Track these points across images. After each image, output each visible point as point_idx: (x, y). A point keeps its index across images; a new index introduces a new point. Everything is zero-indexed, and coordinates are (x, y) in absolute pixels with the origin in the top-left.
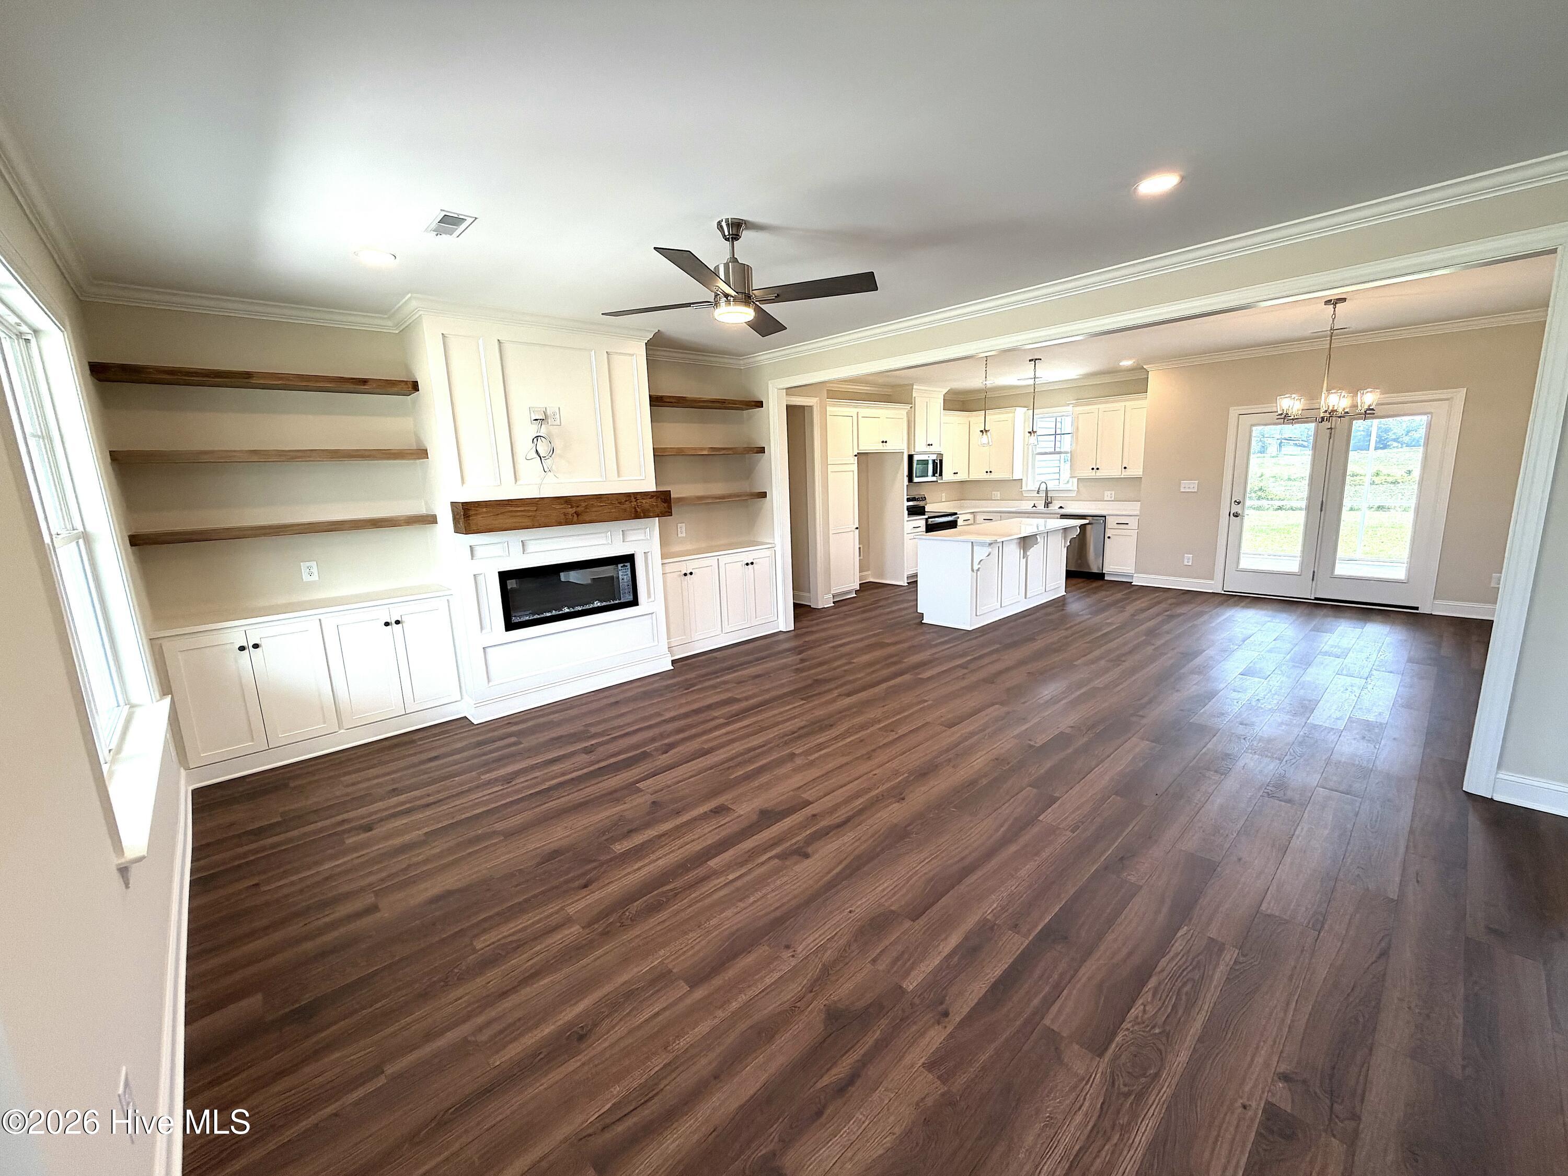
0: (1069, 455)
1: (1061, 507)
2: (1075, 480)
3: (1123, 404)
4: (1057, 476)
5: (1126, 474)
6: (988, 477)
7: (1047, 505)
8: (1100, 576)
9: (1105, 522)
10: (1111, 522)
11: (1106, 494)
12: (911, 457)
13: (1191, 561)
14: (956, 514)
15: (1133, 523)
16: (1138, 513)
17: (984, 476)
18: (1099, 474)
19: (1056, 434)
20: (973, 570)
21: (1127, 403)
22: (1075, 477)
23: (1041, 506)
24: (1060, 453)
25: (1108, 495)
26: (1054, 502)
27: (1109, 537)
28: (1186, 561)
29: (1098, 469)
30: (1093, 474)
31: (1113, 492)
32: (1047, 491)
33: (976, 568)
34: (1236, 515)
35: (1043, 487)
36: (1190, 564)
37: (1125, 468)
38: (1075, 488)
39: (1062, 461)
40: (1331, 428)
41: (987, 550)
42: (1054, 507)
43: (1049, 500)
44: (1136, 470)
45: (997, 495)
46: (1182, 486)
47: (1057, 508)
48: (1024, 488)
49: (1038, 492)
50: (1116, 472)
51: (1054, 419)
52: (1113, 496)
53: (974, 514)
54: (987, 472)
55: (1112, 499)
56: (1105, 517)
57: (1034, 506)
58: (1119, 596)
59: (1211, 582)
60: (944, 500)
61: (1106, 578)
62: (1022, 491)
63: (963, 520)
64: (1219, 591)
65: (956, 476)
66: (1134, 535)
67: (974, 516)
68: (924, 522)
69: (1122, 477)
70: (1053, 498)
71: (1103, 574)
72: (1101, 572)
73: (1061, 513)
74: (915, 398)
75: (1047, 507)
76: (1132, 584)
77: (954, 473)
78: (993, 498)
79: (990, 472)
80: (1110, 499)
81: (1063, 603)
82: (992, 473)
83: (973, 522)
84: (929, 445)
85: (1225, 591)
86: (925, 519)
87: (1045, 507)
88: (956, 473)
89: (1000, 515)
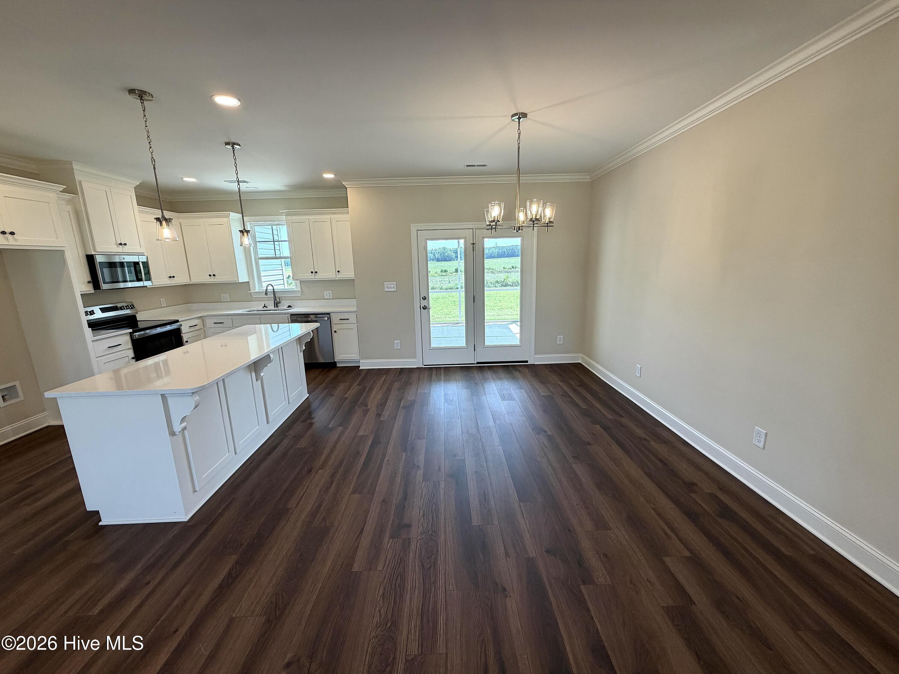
0: (289, 260)
1: (289, 306)
2: (298, 282)
3: (328, 216)
4: (281, 277)
5: (340, 276)
6: (212, 280)
7: (276, 304)
8: (333, 365)
9: (329, 318)
10: (335, 318)
11: (325, 293)
12: (90, 259)
13: (399, 345)
14: (177, 321)
15: (353, 318)
16: (354, 309)
17: (207, 280)
18: (318, 277)
19: (274, 241)
20: (172, 434)
21: (333, 216)
22: (297, 279)
23: (271, 306)
24: (280, 258)
25: (327, 294)
26: (282, 302)
27: (335, 332)
28: (396, 345)
29: (316, 272)
30: (312, 277)
31: (331, 292)
32: (274, 293)
33: (177, 428)
34: (425, 308)
35: (270, 288)
36: (399, 348)
37: (338, 272)
38: (299, 289)
39: (283, 264)
40: (473, 244)
41: (191, 402)
42: (284, 305)
43: (278, 300)
44: (349, 273)
45: (225, 296)
46: (386, 287)
47: (286, 307)
48: (252, 290)
49: (266, 294)
50: (331, 275)
52: (331, 295)
53: (203, 318)
54: (210, 275)
55: (331, 297)
56: (329, 314)
57: (265, 306)
58: (356, 388)
59: (415, 360)
60: (165, 305)
61: (338, 365)
62: (250, 293)
63: (190, 327)
64: (421, 366)
65: (172, 280)
66: (355, 326)
67: (203, 320)
68: (128, 338)
69: (337, 279)
70: (281, 298)
71: (335, 363)
72: (333, 361)
73: (291, 315)
74: (80, 182)
75: (277, 307)
76: (360, 368)
77: (170, 277)
78: (223, 301)
79: (214, 275)
80: (329, 298)
81: (309, 411)
82: (217, 277)
83: (202, 327)
84: (121, 244)
85: (424, 365)
86: (129, 334)
87: (275, 307)
88: (172, 276)
89: (232, 318)
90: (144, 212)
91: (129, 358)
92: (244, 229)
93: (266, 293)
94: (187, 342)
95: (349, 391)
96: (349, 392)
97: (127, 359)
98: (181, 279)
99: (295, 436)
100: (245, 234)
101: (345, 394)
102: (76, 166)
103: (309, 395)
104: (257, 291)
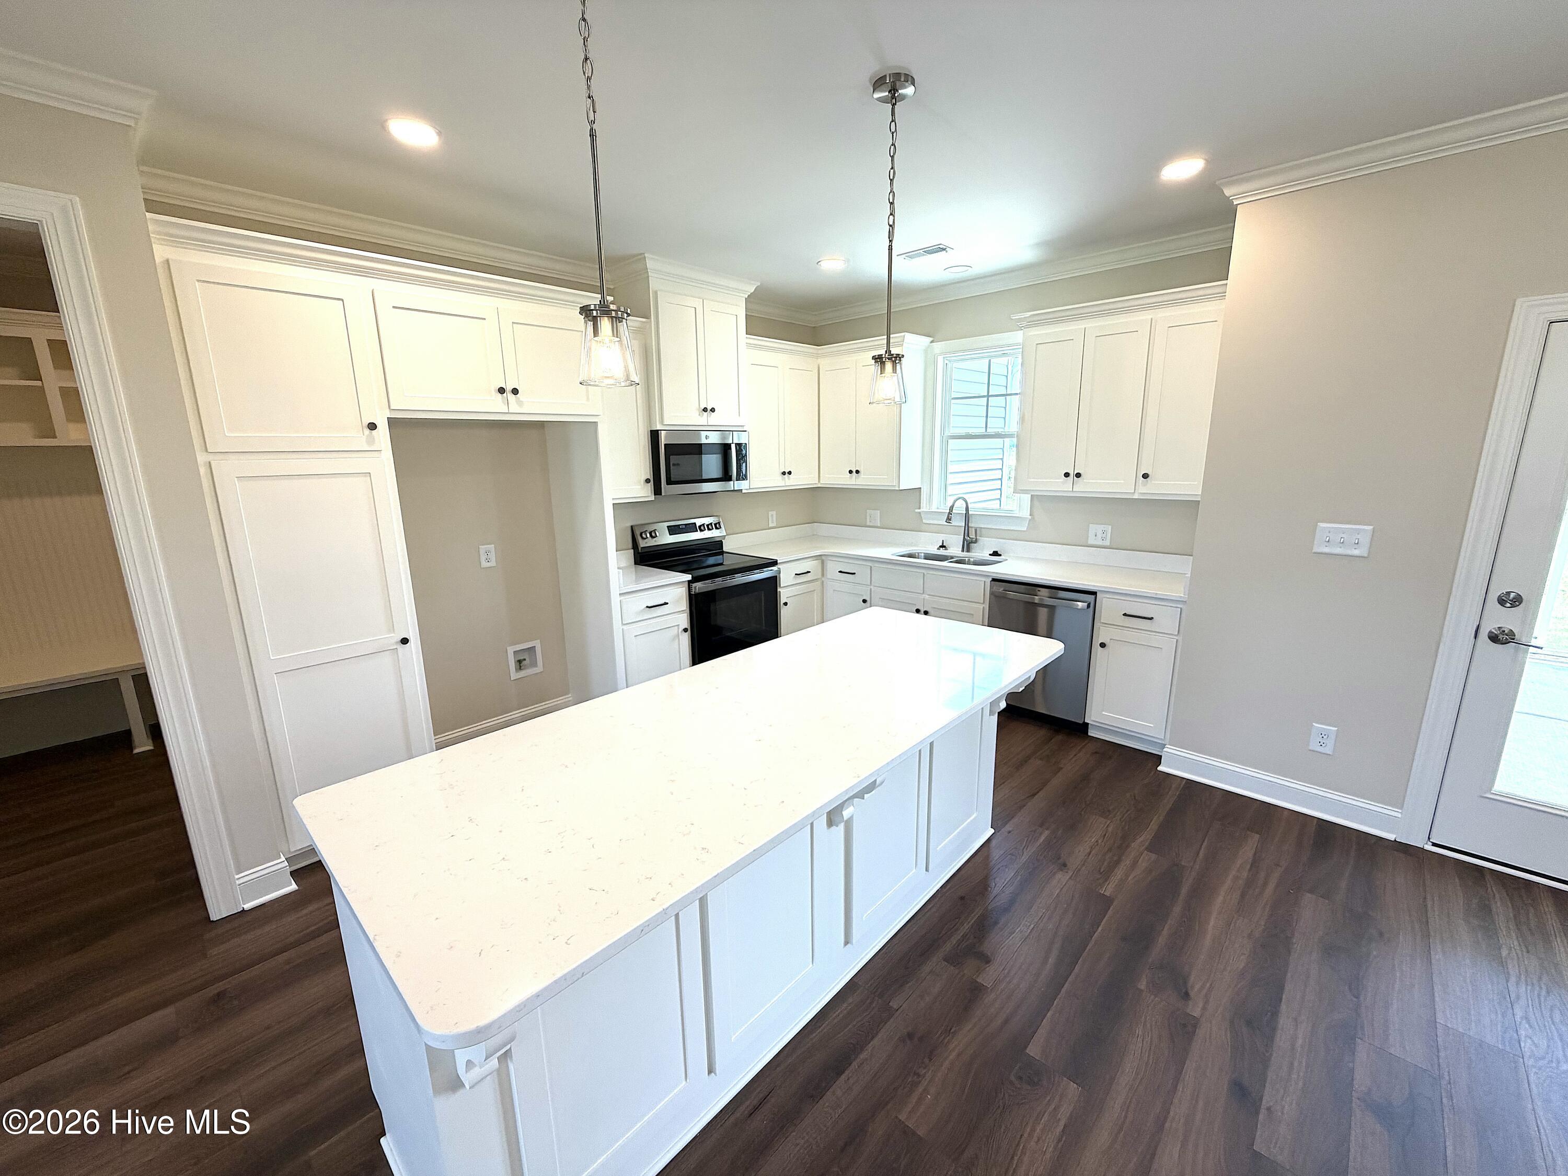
0: (1015, 440)
1: (995, 554)
2: (1027, 497)
3: (1146, 316)
6: (853, 481)
7: (968, 545)
8: (1083, 728)
9: (1093, 608)
10: (1108, 609)
11: (1090, 531)
12: (654, 435)
13: (1332, 740)
14: (775, 563)
15: (1166, 620)
16: (1178, 591)
17: (846, 480)
18: (1082, 488)
19: (988, 396)
21: (1158, 313)
22: (1025, 492)
23: (955, 550)
24: (996, 436)
25: (1098, 532)
26: (983, 540)
27: (1103, 645)
28: (1317, 740)
29: (1078, 475)
30: (1066, 487)
31: (1109, 528)
32: (967, 516)
34: (1500, 637)
35: (960, 508)
36: (1328, 750)
37: (1145, 476)
38: (1026, 513)
42: (982, 552)
43: (972, 536)
44: (1182, 483)
45: (875, 516)
46: (1323, 536)
47: (987, 553)
48: (924, 508)
49: (949, 519)
50: (1123, 486)
51: (987, 361)
52: (1109, 535)
53: (823, 558)
54: (851, 472)
55: (1107, 543)
56: (1094, 593)
57: (942, 546)
58: (1143, 864)
59: (1395, 813)
60: (774, 525)
61: (1092, 733)
62: (920, 513)
63: (796, 574)
64: (1418, 840)
65: (789, 479)
66: (1168, 645)
67: (823, 563)
68: (682, 591)
69: (1136, 496)
70: (981, 531)
71: (1085, 726)
72: (1081, 722)
73: (994, 580)
74: (656, 293)
75: (968, 551)
76: (1160, 768)
77: (784, 473)
78: (868, 523)
79: (857, 472)
80: (1100, 543)
81: (978, 912)
82: (862, 475)
83: (820, 576)
84: (705, 410)
85: (1434, 845)
86: (686, 585)
87: (963, 551)
88: (787, 471)
89: (871, 567)
90: (756, 347)
91: (678, 628)
92: (888, 351)
93: (948, 516)
94: (786, 604)
95: (1118, 862)
96: (1119, 873)
97: (674, 631)
98: (803, 478)
99: (910, 1036)
100: (889, 365)
101: (1106, 875)
102: (652, 264)
103: (993, 831)
104: (934, 509)
